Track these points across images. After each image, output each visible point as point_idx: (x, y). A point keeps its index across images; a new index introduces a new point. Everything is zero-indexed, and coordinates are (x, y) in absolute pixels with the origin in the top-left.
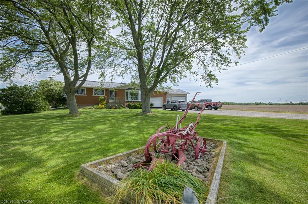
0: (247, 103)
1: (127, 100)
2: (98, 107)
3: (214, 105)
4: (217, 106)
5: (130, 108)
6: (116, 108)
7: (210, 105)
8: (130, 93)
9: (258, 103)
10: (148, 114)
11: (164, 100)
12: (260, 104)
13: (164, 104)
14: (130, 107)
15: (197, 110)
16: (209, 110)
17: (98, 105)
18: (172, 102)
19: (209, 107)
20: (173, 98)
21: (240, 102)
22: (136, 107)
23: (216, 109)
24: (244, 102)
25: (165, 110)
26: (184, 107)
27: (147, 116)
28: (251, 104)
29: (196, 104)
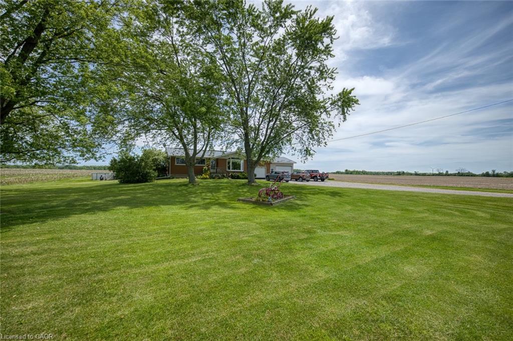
0: (386, 173)
1: (229, 171)
2: (202, 177)
3: (319, 176)
4: (323, 177)
5: (232, 179)
6: (219, 178)
7: (316, 176)
8: (233, 163)
9: (400, 172)
10: (253, 184)
11: (268, 170)
12: (403, 173)
13: (268, 174)
14: (233, 177)
15: (302, 181)
16: (314, 181)
17: (202, 175)
18: (276, 173)
19: (315, 178)
20: (277, 167)
21: (377, 171)
22: (238, 178)
23: (323, 180)
24: (382, 171)
25: (269, 180)
26: (288, 178)
27: (253, 185)
28: (391, 174)
29: (301, 175)
